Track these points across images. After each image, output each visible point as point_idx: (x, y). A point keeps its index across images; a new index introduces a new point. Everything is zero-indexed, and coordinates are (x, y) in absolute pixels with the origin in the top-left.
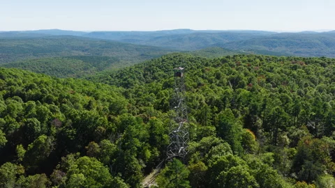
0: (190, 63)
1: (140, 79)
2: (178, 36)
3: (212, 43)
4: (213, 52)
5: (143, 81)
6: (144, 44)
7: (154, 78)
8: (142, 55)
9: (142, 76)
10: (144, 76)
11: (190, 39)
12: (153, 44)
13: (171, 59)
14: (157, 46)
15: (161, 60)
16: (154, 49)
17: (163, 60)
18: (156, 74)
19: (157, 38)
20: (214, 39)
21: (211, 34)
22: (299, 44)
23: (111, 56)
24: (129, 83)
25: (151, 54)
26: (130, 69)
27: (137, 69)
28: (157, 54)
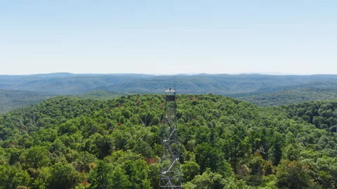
0: (81, 105)
1: (20, 127)
2: (56, 80)
3: (95, 86)
4: (99, 95)
5: (25, 129)
6: (16, 89)
7: (40, 125)
9: (22, 124)
10: (25, 123)
11: (70, 82)
12: (27, 88)
13: (58, 103)
14: (32, 90)
15: (44, 104)
16: (29, 94)
17: (48, 105)
18: (42, 121)
19: (33, 82)
20: (96, 83)
24: (6, 134)
25: (27, 99)
26: (5, 117)
27: (14, 117)
28: (35, 99)
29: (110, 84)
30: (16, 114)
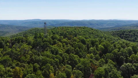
0: (42, 30)
2: (35, 22)
4: (50, 28)
6: (20, 25)
8: (20, 30)
11: (40, 23)
12: (23, 25)
13: (34, 30)
14: (26, 26)
15: (30, 30)
16: (24, 27)
19: (26, 23)
20: (50, 23)
21: (49, 21)
22: (81, 24)
23: (5, 31)
25: (24, 29)
26: (17, 35)
27: (20, 34)
28: (27, 29)
29: (55, 24)
30: (21, 34)
